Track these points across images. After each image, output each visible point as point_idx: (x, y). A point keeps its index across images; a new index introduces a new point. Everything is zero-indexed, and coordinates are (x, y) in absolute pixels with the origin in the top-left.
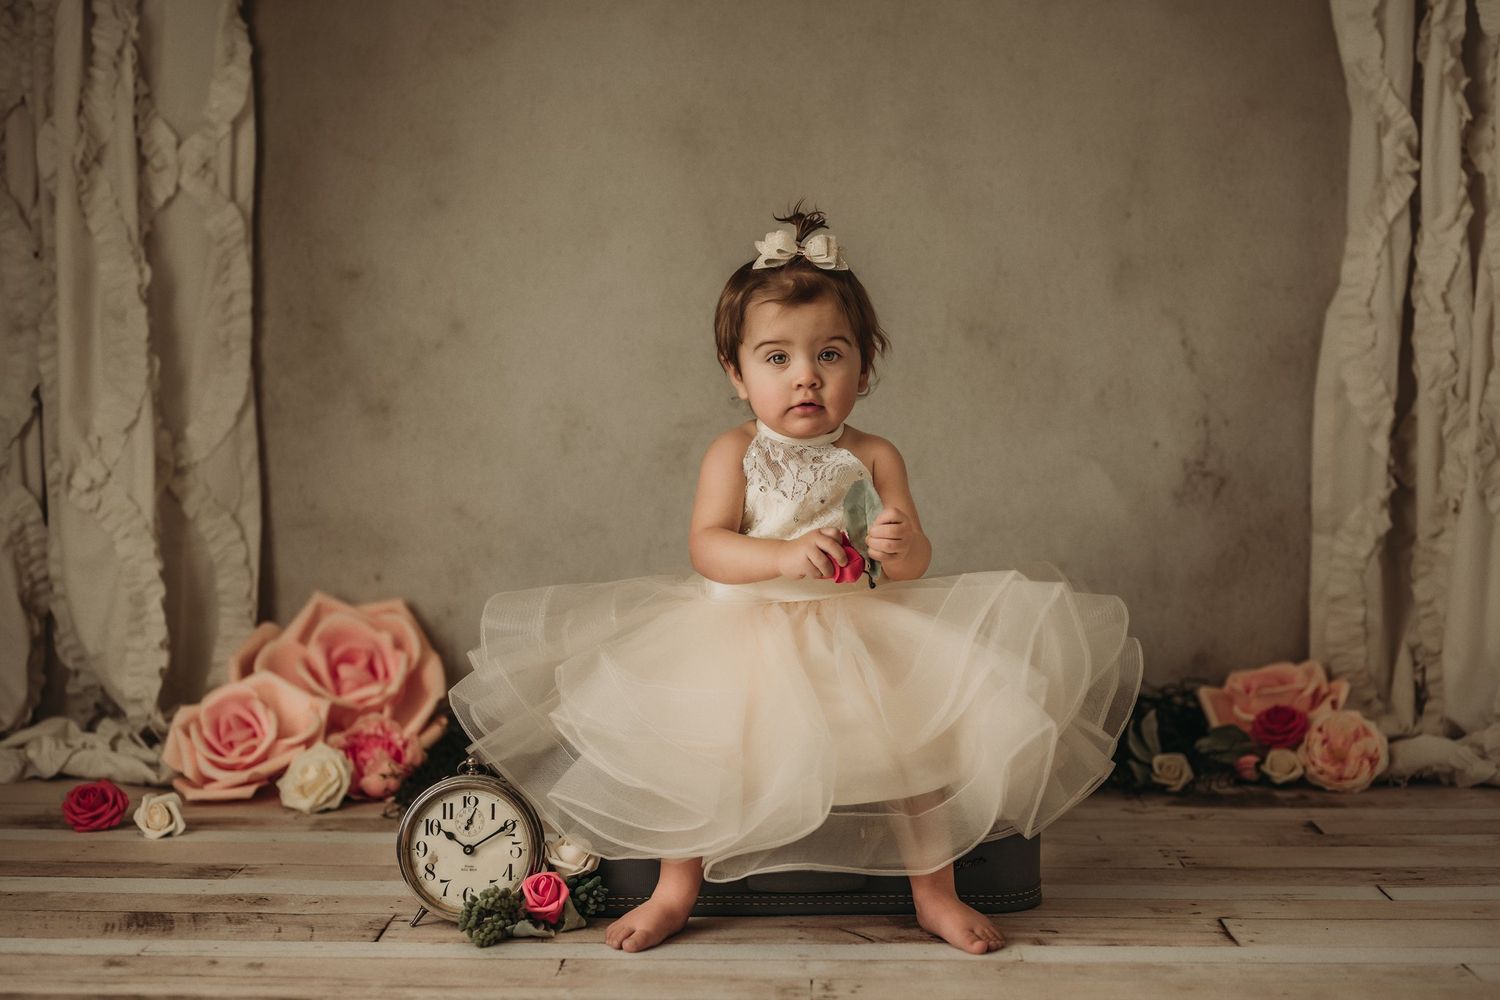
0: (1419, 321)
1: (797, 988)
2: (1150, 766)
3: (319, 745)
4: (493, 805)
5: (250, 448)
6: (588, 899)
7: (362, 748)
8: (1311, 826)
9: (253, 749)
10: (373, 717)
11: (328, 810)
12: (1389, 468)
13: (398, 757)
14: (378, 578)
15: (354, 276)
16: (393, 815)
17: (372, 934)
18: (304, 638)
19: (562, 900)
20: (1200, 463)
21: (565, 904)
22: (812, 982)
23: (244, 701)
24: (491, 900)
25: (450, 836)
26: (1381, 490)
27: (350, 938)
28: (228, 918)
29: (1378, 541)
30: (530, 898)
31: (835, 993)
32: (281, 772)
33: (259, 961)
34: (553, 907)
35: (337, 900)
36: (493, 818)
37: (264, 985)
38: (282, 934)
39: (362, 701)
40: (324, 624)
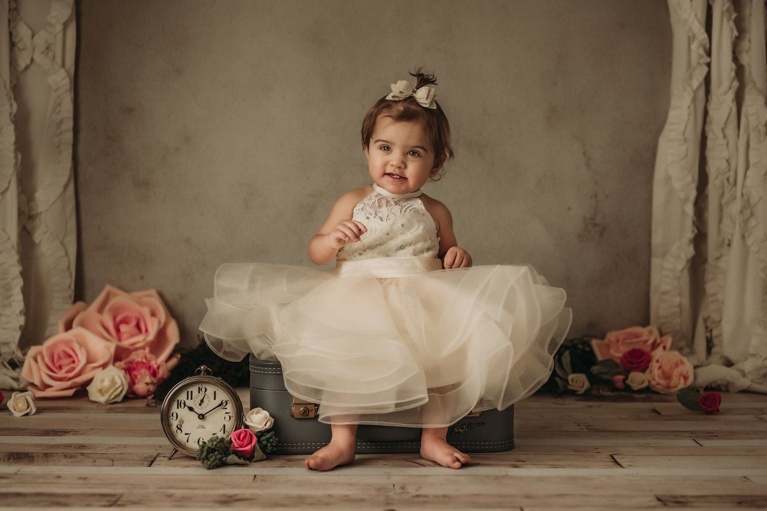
0: (710, 143)
1: (386, 488)
2: (567, 381)
3: (111, 367)
4: (215, 392)
5: (71, 205)
6: (267, 444)
7: (134, 369)
8: (655, 411)
9: (74, 369)
10: (140, 352)
11: (115, 403)
12: (694, 222)
13: (154, 374)
14: (142, 278)
15: (130, 110)
16: (153, 405)
17: (147, 463)
18: (101, 310)
19: (253, 444)
20: (593, 219)
21: (254, 446)
22: (394, 486)
23: (68, 343)
24: (215, 443)
25: (191, 409)
26: (689, 234)
27: (135, 465)
28: (65, 455)
29: (688, 261)
30: (236, 443)
31: (408, 491)
32: (89, 382)
33: (84, 476)
34: (248, 448)
35: (125, 446)
36: (215, 399)
37: (89, 488)
38: (96, 463)
39: (133, 344)
40: (112, 303)
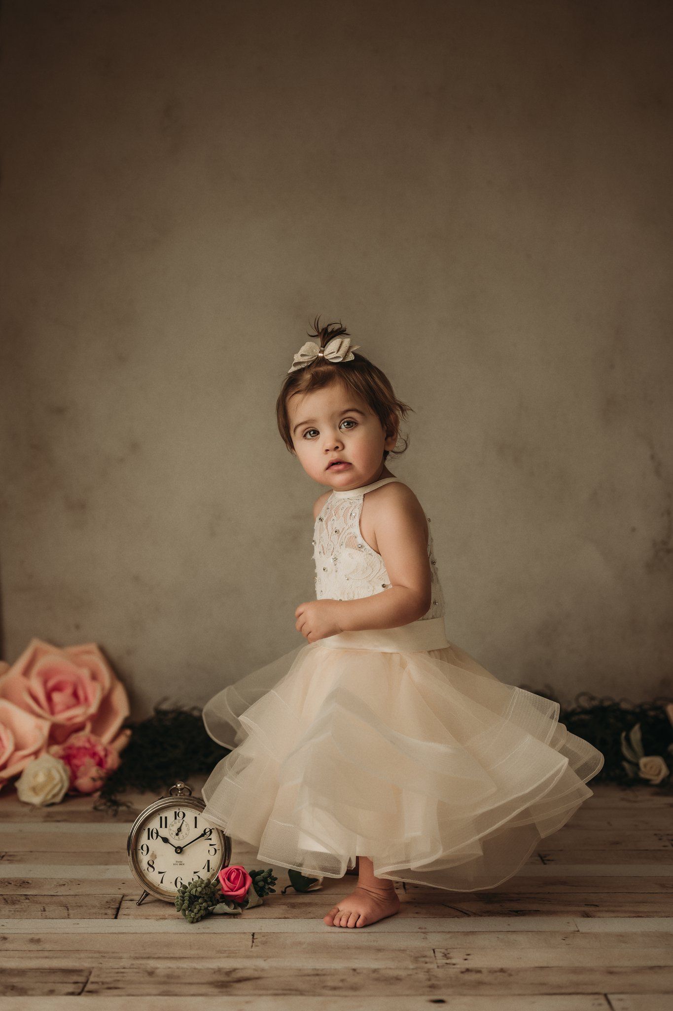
1: (425, 956)
2: (637, 765)
3: (44, 756)
4: (196, 818)
6: (265, 885)
7: (74, 757)
10: (80, 733)
11: (53, 804)
13: (100, 763)
14: (77, 627)
17: (111, 912)
18: (26, 672)
19: (247, 887)
20: (664, 543)
21: (249, 889)
22: (435, 952)
24: (199, 889)
25: (165, 840)
27: (97, 916)
28: (5, 899)
30: (224, 885)
31: (453, 961)
32: (17, 776)
33: (37, 937)
34: (241, 892)
35: (79, 882)
36: (196, 827)
37: (46, 957)
38: (47, 913)
39: (70, 719)
40: (42, 663)
